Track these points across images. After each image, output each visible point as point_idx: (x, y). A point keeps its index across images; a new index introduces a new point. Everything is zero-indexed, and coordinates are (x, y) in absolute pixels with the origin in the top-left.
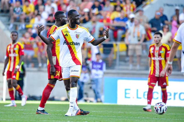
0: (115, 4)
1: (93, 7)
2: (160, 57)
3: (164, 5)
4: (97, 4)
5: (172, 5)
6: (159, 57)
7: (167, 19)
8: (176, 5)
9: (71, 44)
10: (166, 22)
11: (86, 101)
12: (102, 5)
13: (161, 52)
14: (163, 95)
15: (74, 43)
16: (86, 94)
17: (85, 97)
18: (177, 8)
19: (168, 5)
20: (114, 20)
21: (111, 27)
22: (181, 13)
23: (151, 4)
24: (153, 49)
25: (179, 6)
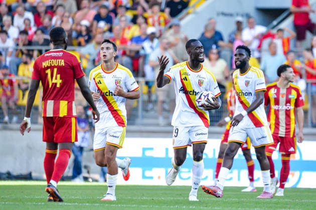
0: (135, 12)
1: (98, 18)
2: (288, 104)
3: (218, 14)
4: (104, 12)
5: (231, 15)
6: (286, 105)
7: (222, 39)
8: (237, 15)
9: (191, 93)
10: (221, 43)
11: (86, 179)
12: (112, 15)
13: (290, 97)
14: (282, 168)
15: (196, 92)
16: (86, 167)
17: (84, 173)
18: (240, 19)
19: (224, 14)
20: (132, 40)
21: (128, 53)
22: (246, 27)
23: (195, 13)
24: (276, 92)
25: (242, 16)
